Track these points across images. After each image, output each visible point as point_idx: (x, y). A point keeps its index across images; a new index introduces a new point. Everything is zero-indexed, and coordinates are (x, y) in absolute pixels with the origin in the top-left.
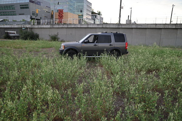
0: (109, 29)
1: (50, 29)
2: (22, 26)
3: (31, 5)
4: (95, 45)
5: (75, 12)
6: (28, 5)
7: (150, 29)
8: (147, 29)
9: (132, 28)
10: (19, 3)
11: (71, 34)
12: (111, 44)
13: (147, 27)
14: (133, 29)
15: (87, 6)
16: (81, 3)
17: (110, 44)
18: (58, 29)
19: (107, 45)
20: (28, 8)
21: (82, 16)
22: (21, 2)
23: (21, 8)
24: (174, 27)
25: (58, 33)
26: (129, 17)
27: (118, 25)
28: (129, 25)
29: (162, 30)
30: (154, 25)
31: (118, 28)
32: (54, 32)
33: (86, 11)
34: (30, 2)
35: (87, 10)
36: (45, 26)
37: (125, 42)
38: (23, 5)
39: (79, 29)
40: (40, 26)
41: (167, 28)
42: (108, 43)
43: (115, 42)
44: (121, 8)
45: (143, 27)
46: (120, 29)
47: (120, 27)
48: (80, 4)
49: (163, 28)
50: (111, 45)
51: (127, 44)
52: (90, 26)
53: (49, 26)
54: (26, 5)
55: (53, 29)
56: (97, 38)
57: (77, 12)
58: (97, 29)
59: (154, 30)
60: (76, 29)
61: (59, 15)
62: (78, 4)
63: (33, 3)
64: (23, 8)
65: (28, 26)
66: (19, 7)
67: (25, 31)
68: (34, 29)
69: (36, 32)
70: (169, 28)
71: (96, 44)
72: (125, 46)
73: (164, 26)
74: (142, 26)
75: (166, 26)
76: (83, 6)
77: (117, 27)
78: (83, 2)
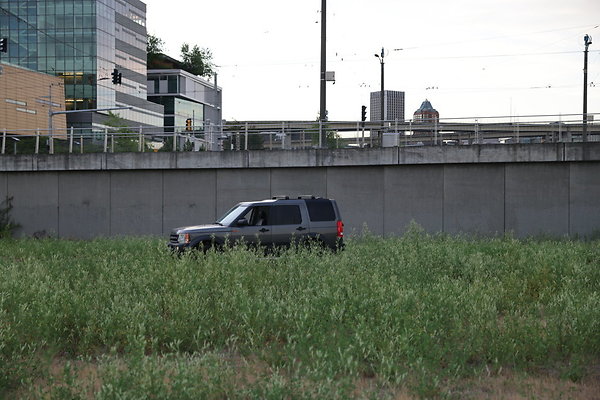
0: (275, 172)
4: (263, 230)
5: (41, 61)
7: (455, 169)
8: (447, 171)
9: (381, 167)
11: (87, 203)
12: (302, 225)
13: (442, 162)
14: (387, 172)
15: (121, 20)
17: (298, 226)
18: (12, 178)
19: (290, 229)
21: (88, 87)
24: (552, 157)
25: (9, 200)
26: (364, 113)
27: (317, 155)
28: (365, 154)
29: (508, 168)
30: (471, 150)
31: (317, 168)
33: (114, 52)
35: (121, 45)
37: (337, 219)
42: (294, 224)
43: (311, 220)
44: (325, 77)
45: (426, 161)
46: (329, 171)
47: (326, 164)
49: (510, 160)
50: (300, 229)
51: (340, 225)
52: (185, 160)
58: (219, 173)
59: (475, 169)
70: (532, 160)
71: (266, 227)
72: (334, 231)
73: (512, 152)
74: (420, 155)
76: (93, 19)
77: (313, 164)
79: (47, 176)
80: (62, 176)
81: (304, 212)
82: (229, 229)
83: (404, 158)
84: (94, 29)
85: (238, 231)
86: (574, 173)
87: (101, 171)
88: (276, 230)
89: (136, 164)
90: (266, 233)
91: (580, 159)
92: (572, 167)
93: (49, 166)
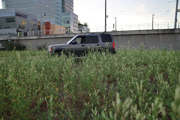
1: (37, 40)
2: (8, 39)
3: (18, 19)
5: (62, 25)
6: (14, 18)
7: (134, 36)
8: (132, 36)
10: (5, 17)
12: (99, 44)
13: (132, 34)
14: (119, 36)
15: (74, 18)
16: (68, 15)
18: (46, 39)
19: (93, 45)
20: (14, 21)
22: (7, 15)
23: (7, 22)
24: (156, 33)
25: (45, 44)
26: (114, 25)
28: (115, 32)
29: (146, 35)
30: (138, 31)
32: (41, 43)
34: (16, 15)
35: (74, 22)
36: (32, 38)
37: (113, 42)
38: (9, 19)
39: (66, 38)
40: (27, 38)
41: (150, 34)
42: (96, 43)
43: (103, 42)
48: (66, 16)
51: (114, 44)
53: (36, 37)
54: (12, 19)
55: (40, 39)
56: (85, 40)
57: (64, 24)
59: (139, 36)
60: (64, 38)
61: (46, 28)
62: (65, 16)
63: (19, 16)
64: (9, 21)
65: (14, 38)
66: (5, 20)
67: (11, 42)
68: (21, 41)
69: (23, 43)
70: (152, 33)
71: (84, 45)
73: (147, 32)
74: (127, 33)
75: (149, 31)
76: (70, 18)
78: (70, 15)
79: (52, 39)
80: (54, 39)
81: (100, 39)
82: (69, 45)
83: (123, 33)
84: (70, 19)
85: (73, 46)
86: (161, 36)
87: (61, 37)
88: (88, 45)
89: (68, 36)
90: (84, 47)
91: (163, 33)
92: (160, 35)
93: (52, 37)
